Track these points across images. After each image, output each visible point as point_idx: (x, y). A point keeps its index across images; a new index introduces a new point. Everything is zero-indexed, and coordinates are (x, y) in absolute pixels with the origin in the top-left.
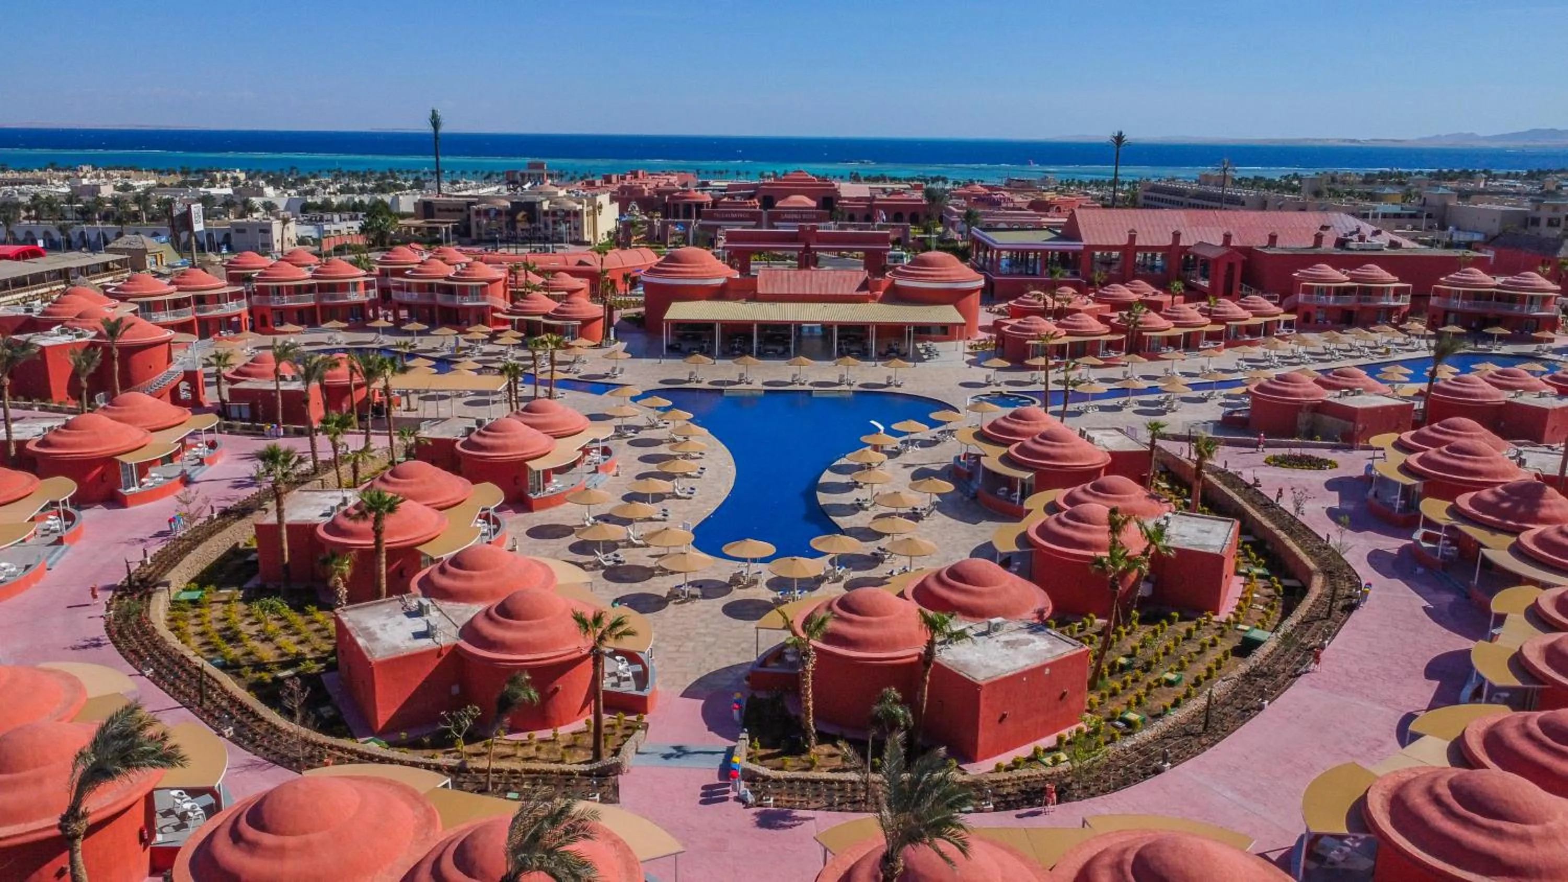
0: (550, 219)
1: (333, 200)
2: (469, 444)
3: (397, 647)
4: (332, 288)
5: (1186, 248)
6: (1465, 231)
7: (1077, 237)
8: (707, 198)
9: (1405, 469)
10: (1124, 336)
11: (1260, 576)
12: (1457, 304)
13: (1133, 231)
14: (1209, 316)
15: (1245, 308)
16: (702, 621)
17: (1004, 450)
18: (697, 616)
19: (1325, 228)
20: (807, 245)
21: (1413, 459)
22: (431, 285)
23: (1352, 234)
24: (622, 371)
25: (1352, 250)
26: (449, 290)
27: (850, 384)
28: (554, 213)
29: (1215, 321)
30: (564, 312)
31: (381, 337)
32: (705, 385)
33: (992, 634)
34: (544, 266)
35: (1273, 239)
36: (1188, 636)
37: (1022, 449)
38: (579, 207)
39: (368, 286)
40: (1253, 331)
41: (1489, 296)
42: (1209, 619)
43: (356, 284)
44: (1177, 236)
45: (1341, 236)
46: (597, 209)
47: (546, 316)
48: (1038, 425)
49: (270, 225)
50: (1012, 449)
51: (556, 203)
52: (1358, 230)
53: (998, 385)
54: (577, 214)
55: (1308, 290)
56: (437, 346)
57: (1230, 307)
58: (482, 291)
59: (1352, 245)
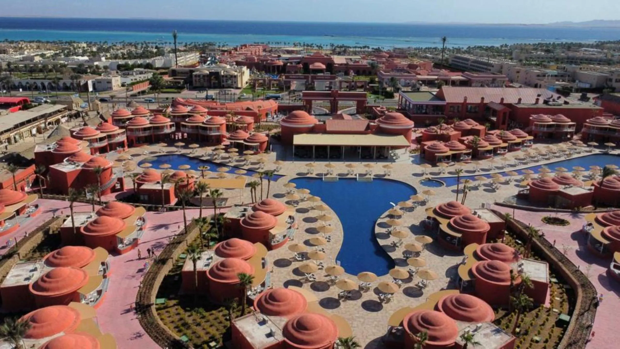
0: (225, 79)
1: (129, 62)
2: (245, 222)
3: (262, 342)
4: (157, 128)
5: (486, 104)
6: (582, 82)
7: (443, 99)
8: (281, 63)
9: (603, 235)
10: (471, 151)
11: (555, 283)
12: (595, 132)
13: (466, 97)
14: (501, 139)
15: (514, 134)
16: (356, 310)
17: (448, 221)
18: (353, 307)
19: (539, 95)
20: (335, 98)
21: (606, 230)
22: (197, 126)
23: (549, 98)
24: (281, 169)
25: (551, 105)
26: (205, 129)
27: (370, 175)
28: (226, 76)
29: (505, 141)
30: (252, 139)
31: (180, 150)
32: (314, 176)
33: (479, 331)
34: (235, 111)
35: (520, 100)
36: (537, 316)
37: (455, 222)
38: (236, 74)
39: (171, 126)
40: (518, 144)
41: (606, 129)
42: (543, 307)
43: (167, 126)
44: (483, 99)
45: (546, 99)
46: (243, 73)
47: (245, 140)
48: (458, 210)
49: (111, 80)
50: (452, 221)
51: (227, 72)
52: (552, 97)
53: (427, 174)
54: (235, 77)
55: (536, 125)
56: (204, 154)
57: (509, 134)
58: (218, 129)
59: (550, 103)
